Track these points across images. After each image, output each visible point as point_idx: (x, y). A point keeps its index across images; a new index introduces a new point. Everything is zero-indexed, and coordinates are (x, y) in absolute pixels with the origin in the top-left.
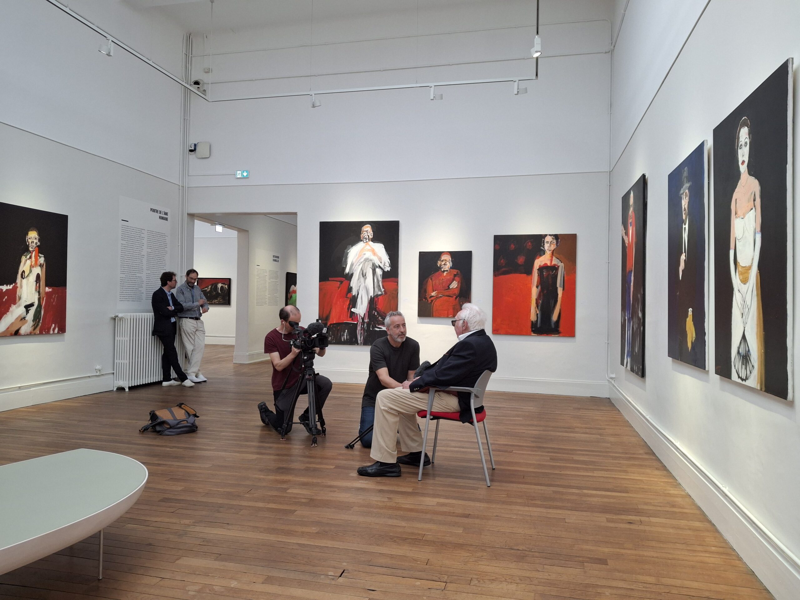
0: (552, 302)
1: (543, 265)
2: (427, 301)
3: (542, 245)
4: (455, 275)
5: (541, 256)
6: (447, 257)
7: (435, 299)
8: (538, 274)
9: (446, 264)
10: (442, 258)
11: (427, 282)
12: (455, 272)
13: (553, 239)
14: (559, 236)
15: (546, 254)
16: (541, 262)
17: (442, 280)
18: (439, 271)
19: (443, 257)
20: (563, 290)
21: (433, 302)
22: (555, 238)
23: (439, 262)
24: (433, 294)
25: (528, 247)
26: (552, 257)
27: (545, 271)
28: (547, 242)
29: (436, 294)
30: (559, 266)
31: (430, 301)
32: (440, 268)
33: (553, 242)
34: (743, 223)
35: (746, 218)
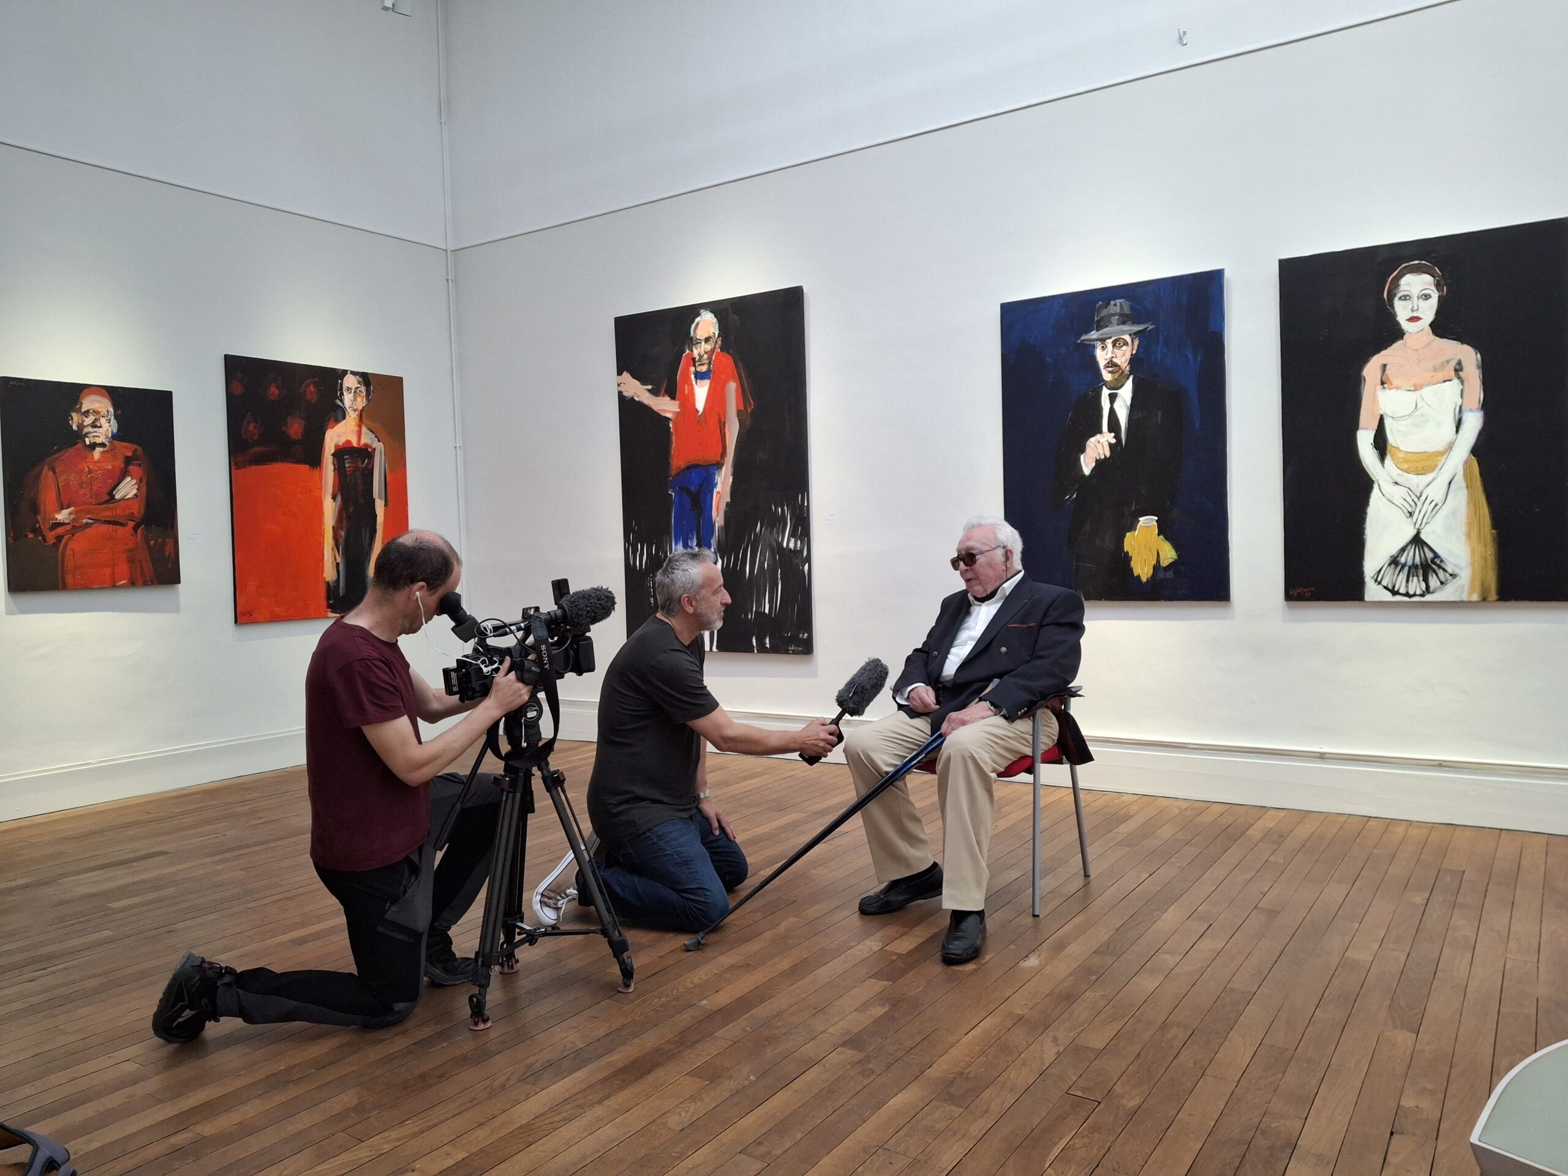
0: (366, 534)
1: (344, 444)
2: (40, 538)
3: (339, 394)
4: (128, 461)
5: (337, 421)
6: (98, 402)
7: (67, 532)
8: (334, 465)
9: (99, 425)
10: (83, 406)
11: (37, 478)
12: (127, 449)
13: (359, 383)
14: (369, 376)
15: (347, 417)
16: (339, 436)
17: (90, 472)
18: (76, 444)
19: (89, 403)
20: (385, 506)
21: (64, 541)
22: (364, 380)
23: (74, 415)
24: (63, 516)
25: (309, 397)
26: (360, 427)
27: (347, 459)
28: (349, 389)
29: (72, 517)
30: (375, 449)
31: (51, 540)
32: (78, 436)
33: (360, 391)
34: (1413, 396)
35: (1427, 391)
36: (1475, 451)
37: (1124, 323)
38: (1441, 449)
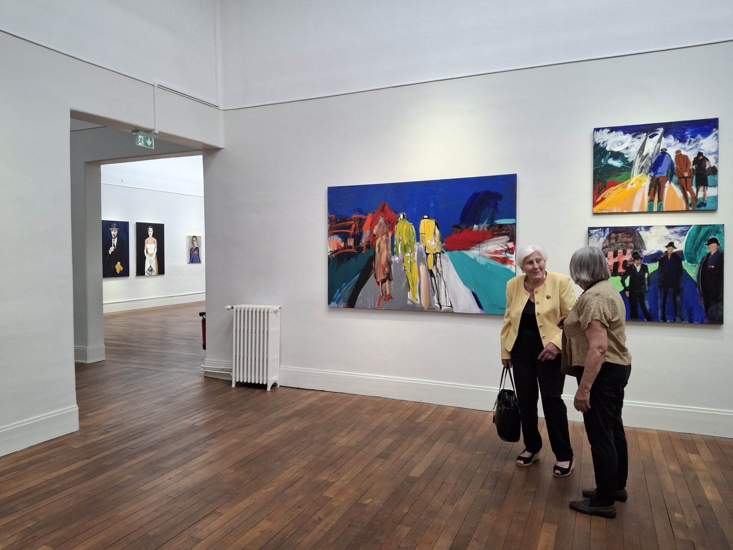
34: (150, 245)
35: (152, 245)
36: (156, 254)
37: (116, 228)
38: (153, 253)
